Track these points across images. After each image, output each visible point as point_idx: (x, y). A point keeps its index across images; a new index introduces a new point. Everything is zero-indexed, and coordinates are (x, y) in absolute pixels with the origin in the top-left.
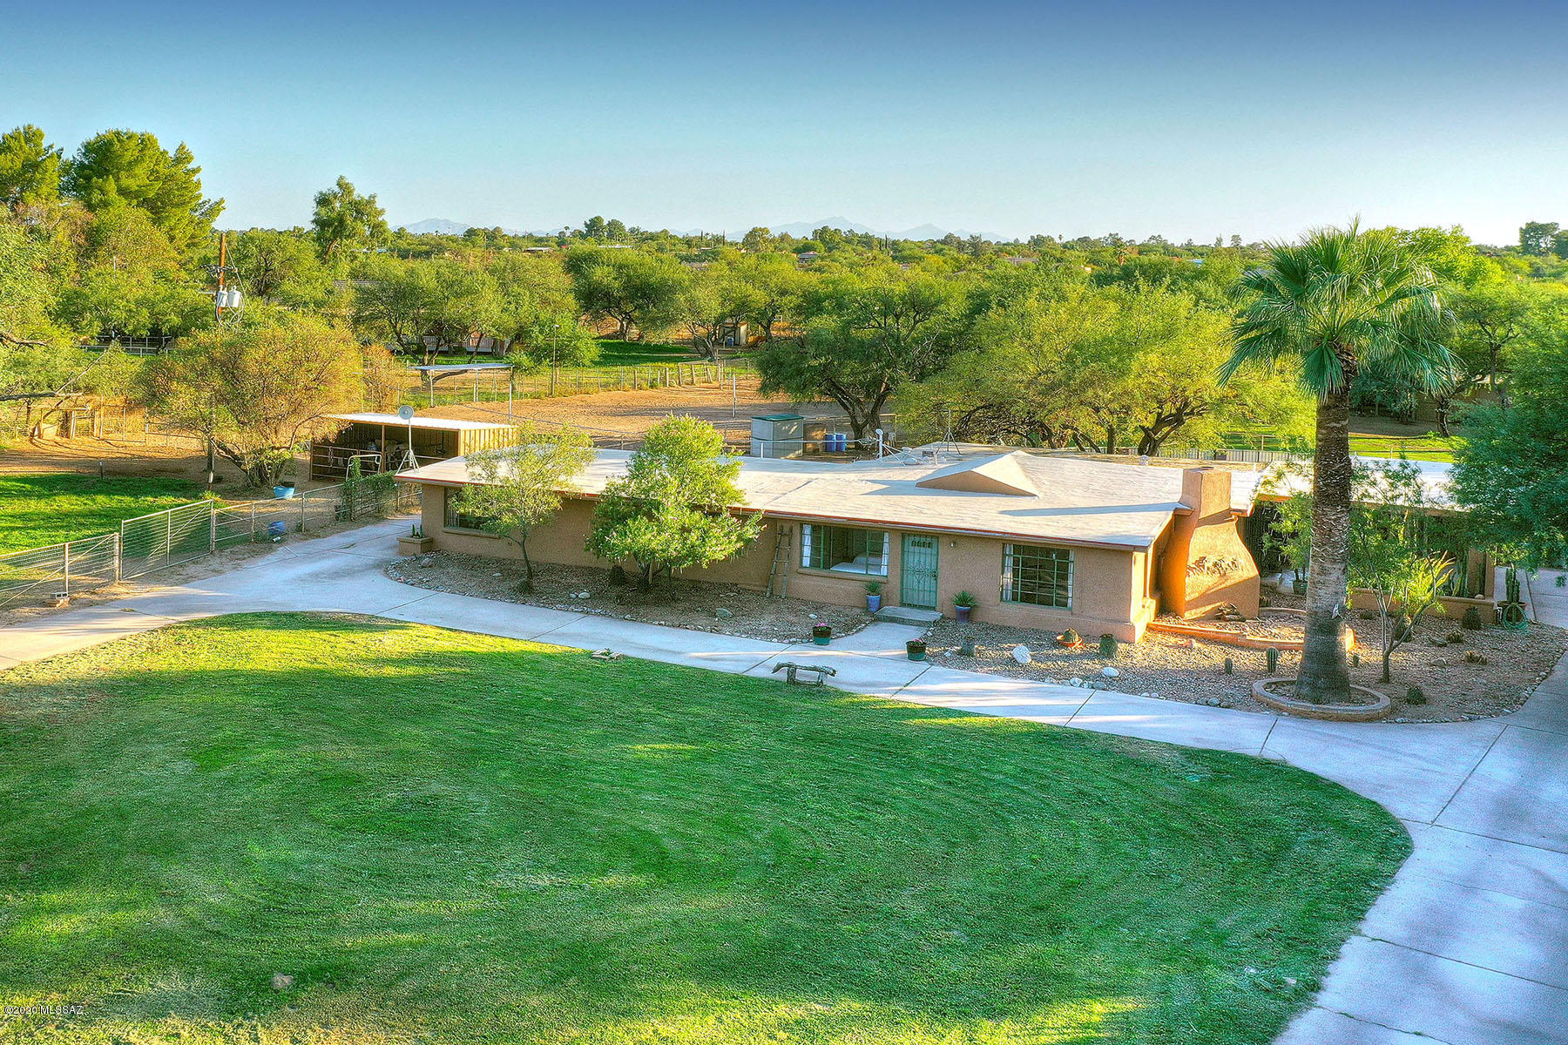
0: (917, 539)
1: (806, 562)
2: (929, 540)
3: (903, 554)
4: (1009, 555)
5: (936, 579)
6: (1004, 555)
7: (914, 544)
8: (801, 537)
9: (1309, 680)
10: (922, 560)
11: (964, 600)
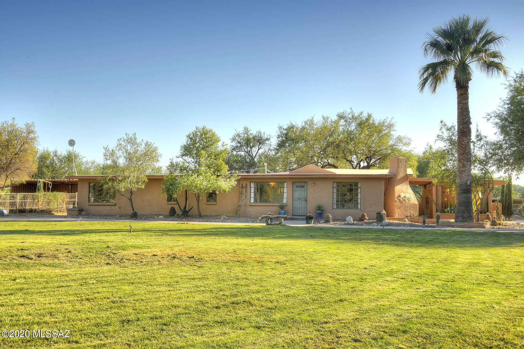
0: (299, 184)
1: (252, 200)
2: (303, 184)
3: (293, 191)
4: (335, 187)
5: (306, 202)
6: (333, 187)
7: (297, 187)
8: (250, 189)
9: (461, 215)
10: (301, 193)
11: (319, 208)
